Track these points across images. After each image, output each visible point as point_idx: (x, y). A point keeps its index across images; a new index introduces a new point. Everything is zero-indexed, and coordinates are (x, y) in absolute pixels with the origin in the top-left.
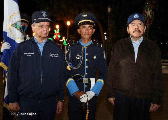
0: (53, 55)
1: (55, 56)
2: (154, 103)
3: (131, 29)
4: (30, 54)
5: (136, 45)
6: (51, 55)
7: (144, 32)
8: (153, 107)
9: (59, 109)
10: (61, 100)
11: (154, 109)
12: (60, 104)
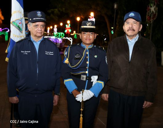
0: (49, 53)
1: (51, 53)
2: (147, 101)
3: (126, 27)
4: (27, 53)
5: (131, 43)
6: (47, 53)
7: (140, 31)
8: (146, 104)
9: (55, 102)
10: (58, 94)
11: (147, 106)
12: (56, 97)
